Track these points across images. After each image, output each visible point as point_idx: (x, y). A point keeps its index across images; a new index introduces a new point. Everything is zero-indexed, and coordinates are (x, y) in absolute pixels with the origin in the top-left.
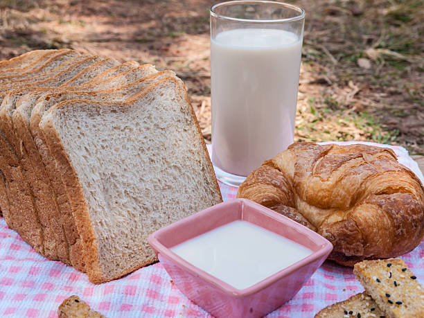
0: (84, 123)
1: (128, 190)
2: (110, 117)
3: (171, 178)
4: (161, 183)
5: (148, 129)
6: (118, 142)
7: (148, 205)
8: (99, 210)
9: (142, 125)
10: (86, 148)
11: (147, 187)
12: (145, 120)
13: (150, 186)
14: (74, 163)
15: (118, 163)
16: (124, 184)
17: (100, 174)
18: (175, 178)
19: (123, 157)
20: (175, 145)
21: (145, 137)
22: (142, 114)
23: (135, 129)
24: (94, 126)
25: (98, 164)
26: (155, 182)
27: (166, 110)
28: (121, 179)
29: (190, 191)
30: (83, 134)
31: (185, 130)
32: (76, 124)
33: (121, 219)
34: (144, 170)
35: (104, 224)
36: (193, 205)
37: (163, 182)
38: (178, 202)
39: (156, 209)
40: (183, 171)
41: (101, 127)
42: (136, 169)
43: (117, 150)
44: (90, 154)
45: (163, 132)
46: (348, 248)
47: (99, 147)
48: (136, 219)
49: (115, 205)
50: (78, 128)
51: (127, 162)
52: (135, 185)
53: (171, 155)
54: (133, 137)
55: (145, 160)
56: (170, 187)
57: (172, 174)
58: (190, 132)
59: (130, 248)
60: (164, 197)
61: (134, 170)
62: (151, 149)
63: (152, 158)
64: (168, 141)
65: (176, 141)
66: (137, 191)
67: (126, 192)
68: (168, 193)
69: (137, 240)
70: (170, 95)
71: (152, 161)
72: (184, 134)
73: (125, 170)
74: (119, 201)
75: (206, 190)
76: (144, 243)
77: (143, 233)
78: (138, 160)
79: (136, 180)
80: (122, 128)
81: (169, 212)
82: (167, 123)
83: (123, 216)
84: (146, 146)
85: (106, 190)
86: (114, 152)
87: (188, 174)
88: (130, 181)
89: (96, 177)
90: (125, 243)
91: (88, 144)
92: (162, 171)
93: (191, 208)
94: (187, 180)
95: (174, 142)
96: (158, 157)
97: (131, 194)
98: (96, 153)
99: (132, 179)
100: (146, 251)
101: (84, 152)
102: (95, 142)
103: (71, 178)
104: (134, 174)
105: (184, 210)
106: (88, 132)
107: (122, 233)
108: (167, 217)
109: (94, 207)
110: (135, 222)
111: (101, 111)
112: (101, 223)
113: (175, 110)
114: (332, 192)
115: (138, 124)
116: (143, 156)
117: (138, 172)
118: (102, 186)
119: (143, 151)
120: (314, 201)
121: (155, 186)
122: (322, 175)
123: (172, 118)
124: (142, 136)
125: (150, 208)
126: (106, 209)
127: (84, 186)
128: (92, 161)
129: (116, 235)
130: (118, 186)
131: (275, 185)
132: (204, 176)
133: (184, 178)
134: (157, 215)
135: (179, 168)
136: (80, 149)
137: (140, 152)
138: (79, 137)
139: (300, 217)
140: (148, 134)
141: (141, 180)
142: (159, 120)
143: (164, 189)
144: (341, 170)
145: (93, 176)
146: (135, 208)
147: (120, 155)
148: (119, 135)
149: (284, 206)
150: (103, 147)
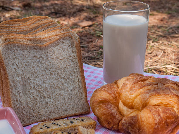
0: (18, 53)
1: (36, 86)
2: (32, 52)
3: (61, 83)
4: (54, 85)
5: (52, 58)
6: (35, 63)
7: (45, 94)
8: (17, 94)
9: (49, 56)
10: (17, 65)
11: (46, 86)
12: (51, 54)
13: (48, 87)
14: (8, 71)
15: (33, 73)
16: (34, 83)
17: (22, 78)
18: (63, 84)
19: (36, 71)
20: (66, 68)
21: (50, 63)
22: (50, 52)
23: (45, 58)
24: (24, 55)
25: (21, 73)
26: (52, 85)
27: (64, 50)
28: (33, 81)
29: (69, 90)
30: (16, 58)
31: (73, 61)
32: (14, 53)
33: (29, 100)
34: (46, 78)
35: (19, 101)
36: (70, 97)
37: (56, 85)
38: (62, 95)
39: (49, 97)
40: (68, 80)
41: (27, 56)
42: (42, 77)
44: (18, 68)
45: (60, 61)
46: (132, 131)
47: (24, 65)
48: (37, 101)
49: (28, 93)
50: (15, 55)
51: (38, 73)
52: (40, 84)
53: (63, 72)
54: (43, 62)
55: (48, 74)
56: (59, 88)
57: (61, 81)
58: (75, 62)
59: (31, 114)
60: (55, 92)
62: (52, 68)
63: (52, 72)
64: (62, 65)
65: (67, 66)
66: (40, 87)
67: (34, 87)
68: (58, 90)
69: (35, 110)
70: (68, 44)
71: (52, 74)
72: (72, 63)
73: (36, 77)
74: (31, 91)
75: (79, 91)
76: (39, 112)
77: (39, 108)
78: (44, 72)
79: (41, 82)
80: (39, 57)
81: (56, 99)
82: (63, 57)
83: (31, 98)
84: (50, 67)
85: (24, 85)
86: (32, 68)
87: (70, 82)
88: (38, 83)
89: (19, 79)
90: (29, 111)
91: (18, 63)
92: (56, 79)
93: (69, 99)
95: (65, 66)
96: (55, 72)
97: (37, 89)
98: (22, 68)
99: (39, 81)
100: (39, 116)
101: (15, 67)
102: (22, 62)
103: (7, 78)
104: (40, 79)
105: (64, 99)
106: (19, 58)
107: (28, 106)
108: (54, 102)
109: (14, 93)
110: (37, 102)
111: (28, 48)
112: (17, 100)
113: (69, 51)
114: (134, 101)
115: (47, 56)
116: (47, 71)
117: (43, 79)
118: (22, 83)
119: (47, 69)
120: (125, 104)
121: (51, 86)
122: (131, 91)
123: (66, 55)
124: (48, 62)
125: (46, 96)
126: (21, 94)
127: (11, 82)
128: (19, 71)
129: (24, 107)
130: (31, 84)
131: (109, 93)
132: (78, 84)
133: (68, 84)
134: (49, 100)
135: (66, 79)
136: (13, 65)
137: (46, 69)
138: (14, 59)
139: (114, 111)
140: (52, 61)
141: (44, 82)
142: (59, 55)
143: (55, 88)
144: (142, 90)
145: (17, 78)
146: (38, 96)
147: (34, 70)
148: (37, 60)
149: (110, 104)
150: (26, 65)
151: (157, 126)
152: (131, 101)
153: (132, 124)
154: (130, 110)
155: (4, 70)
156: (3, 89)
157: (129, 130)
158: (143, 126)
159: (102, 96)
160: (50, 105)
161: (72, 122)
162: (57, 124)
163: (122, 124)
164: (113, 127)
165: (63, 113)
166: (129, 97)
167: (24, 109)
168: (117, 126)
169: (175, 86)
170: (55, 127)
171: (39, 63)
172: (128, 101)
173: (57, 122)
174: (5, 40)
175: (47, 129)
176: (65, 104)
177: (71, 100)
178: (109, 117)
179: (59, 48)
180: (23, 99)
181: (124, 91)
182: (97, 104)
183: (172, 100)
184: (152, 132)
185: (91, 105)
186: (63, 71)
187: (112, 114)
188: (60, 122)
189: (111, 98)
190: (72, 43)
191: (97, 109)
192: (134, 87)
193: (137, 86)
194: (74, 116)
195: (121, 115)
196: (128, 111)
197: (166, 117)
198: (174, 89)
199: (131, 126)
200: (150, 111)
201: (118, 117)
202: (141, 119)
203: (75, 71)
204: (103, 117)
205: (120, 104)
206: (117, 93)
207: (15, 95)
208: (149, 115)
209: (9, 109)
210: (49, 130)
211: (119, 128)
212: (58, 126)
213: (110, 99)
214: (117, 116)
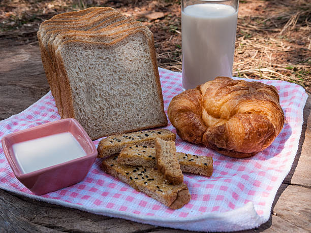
0: (80, 54)
1: (102, 94)
2: (97, 52)
3: (131, 90)
4: (124, 92)
5: (121, 60)
6: (100, 66)
7: (113, 103)
8: (80, 103)
9: (117, 57)
10: (79, 68)
11: (115, 93)
12: (120, 54)
13: (117, 93)
14: (69, 75)
15: (98, 78)
16: (100, 90)
17: (85, 83)
18: (134, 90)
19: (102, 75)
21: (119, 65)
22: (118, 51)
23: (112, 60)
24: (87, 56)
25: (84, 77)
26: (121, 91)
27: (135, 50)
28: (98, 87)
29: (142, 98)
30: (78, 60)
31: (146, 63)
32: (75, 53)
33: (94, 110)
34: (114, 83)
35: (82, 111)
36: (143, 107)
37: (126, 92)
38: (133, 104)
39: (118, 106)
40: (140, 86)
41: (91, 57)
43: (98, 70)
44: (81, 71)
45: (131, 62)
46: (218, 143)
47: (87, 68)
48: (104, 111)
49: (93, 101)
50: (76, 56)
51: (104, 78)
52: (107, 91)
54: (110, 64)
55: (116, 78)
56: (129, 95)
57: (132, 87)
58: (148, 64)
59: (97, 127)
60: (125, 100)
61: (108, 83)
62: (121, 71)
63: (121, 77)
64: (133, 68)
66: (107, 95)
67: (100, 94)
68: (128, 98)
69: (102, 122)
70: (139, 41)
71: (121, 78)
72: (144, 65)
73: (102, 82)
74: (96, 99)
75: (154, 99)
76: (106, 125)
77: (106, 119)
78: (112, 77)
79: (108, 89)
80: (104, 58)
81: (126, 109)
82: (134, 57)
83: (97, 108)
84: (118, 70)
85: (88, 92)
86: (96, 72)
87: (143, 88)
88: (104, 89)
89: (82, 84)
90: (94, 123)
91: (81, 66)
92: (126, 85)
93: (142, 108)
94: (142, 92)
95: (137, 69)
96: (125, 76)
97: (103, 96)
98: (85, 71)
99: (105, 87)
100: (107, 129)
101: (77, 70)
102: (86, 65)
103: (67, 84)
104: (107, 85)
105: (137, 109)
106: (82, 59)
107: (94, 117)
108: (124, 112)
109: (77, 101)
111: (92, 48)
112: (80, 110)
113: (141, 50)
114: (220, 108)
115: (115, 56)
116: (115, 75)
117: (110, 84)
118: (85, 90)
119: (115, 72)
120: (209, 113)
121: (120, 93)
122: (217, 97)
123: (138, 55)
124: (116, 64)
125: (115, 105)
126: (85, 103)
127: (73, 89)
128: (81, 75)
129: (89, 118)
130: (96, 91)
131: (190, 100)
132: (153, 90)
133: (140, 90)
134: (118, 110)
135: (138, 84)
136: (75, 68)
137: (113, 73)
138: (76, 61)
139: (197, 121)
140: (120, 63)
141: (111, 89)
142: (129, 55)
143: (125, 95)
144: (230, 96)
145: (80, 84)
146: (104, 105)
147: (100, 73)
148: (102, 62)
149: (192, 113)
150: (90, 68)
151: (247, 136)
152: (217, 109)
153: (219, 135)
154: (215, 119)
155: (65, 74)
156: (61, 99)
157: (214, 142)
158: (231, 136)
159: (182, 103)
160: (119, 116)
161: (147, 135)
162: (130, 138)
163: (207, 135)
164: (195, 140)
165: (135, 125)
166: (215, 104)
167: (89, 121)
168: (200, 138)
169: (269, 91)
170: (127, 141)
171: (105, 65)
172: (213, 108)
173: (129, 135)
174: (64, 38)
175: (118, 143)
176: (138, 115)
177: (145, 110)
178: (191, 129)
179: (128, 47)
180: (88, 109)
181: (208, 97)
182: (176, 114)
183: (265, 106)
184: (242, 144)
185: (169, 115)
186: (135, 75)
187: (194, 124)
188: (133, 135)
189: (193, 106)
190: (145, 41)
191: (177, 119)
192: (221, 92)
193: (224, 91)
194: (148, 129)
195: (206, 125)
196: (214, 121)
197: (258, 125)
198: (268, 94)
199: (217, 137)
200: (240, 120)
201: (202, 128)
202: (229, 128)
203: (149, 74)
204: (183, 128)
205: (203, 113)
206: (200, 100)
207: (78, 104)
208: (238, 123)
209: (72, 120)
210: (120, 144)
211: (203, 141)
212: (131, 139)
213: (192, 108)
214: (200, 127)
